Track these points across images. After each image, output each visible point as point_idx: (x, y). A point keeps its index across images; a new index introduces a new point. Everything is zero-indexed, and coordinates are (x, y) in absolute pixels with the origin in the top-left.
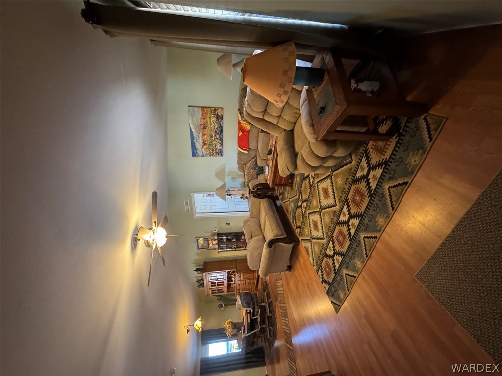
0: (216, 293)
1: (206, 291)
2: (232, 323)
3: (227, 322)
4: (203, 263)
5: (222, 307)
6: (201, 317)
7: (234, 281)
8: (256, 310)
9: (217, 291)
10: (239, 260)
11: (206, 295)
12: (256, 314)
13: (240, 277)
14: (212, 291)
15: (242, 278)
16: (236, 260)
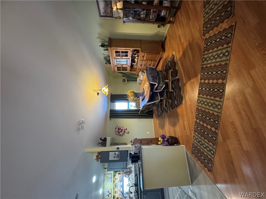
0: (121, 70)
1: (112, 67)
2: (134, 93)
3: (129, 92)
4: (107, 40)
5: (125, 81)
6: (107, 85)
7: (136, 62)
8: (161, 85)
9: (121, 69)
10: (143, 40)
11: (113, 70)
12: (159, 88)
13: (143, 56)
14: (118, 68)
15: (145, 58)
16: (141, 41)
